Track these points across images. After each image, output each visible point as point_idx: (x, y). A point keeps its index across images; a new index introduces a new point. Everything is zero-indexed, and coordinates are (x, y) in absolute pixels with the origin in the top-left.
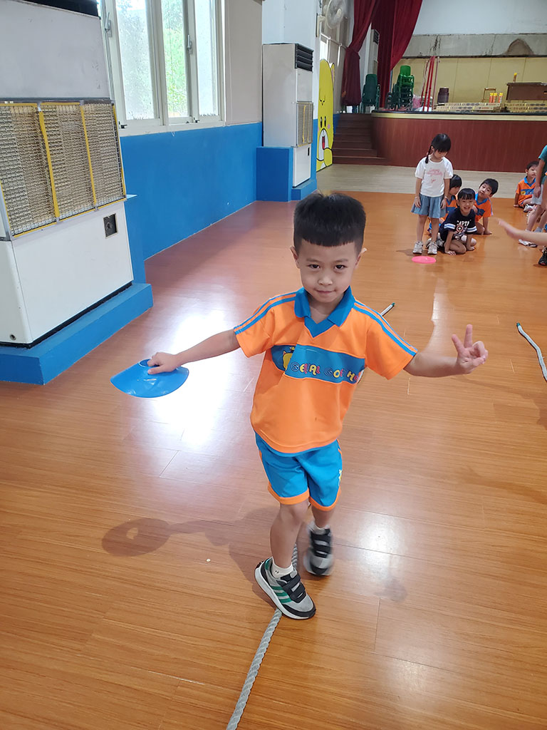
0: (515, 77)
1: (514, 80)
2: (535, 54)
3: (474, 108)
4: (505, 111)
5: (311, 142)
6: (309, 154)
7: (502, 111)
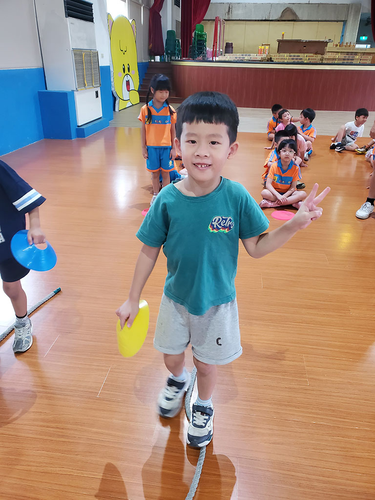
0: (283, 35)
1: (283, 38)
2: (300, 19)
3: (246, 58)
4: (270, 61)
5: (98, 85)
6: (97, 96)
7: (268, 61)
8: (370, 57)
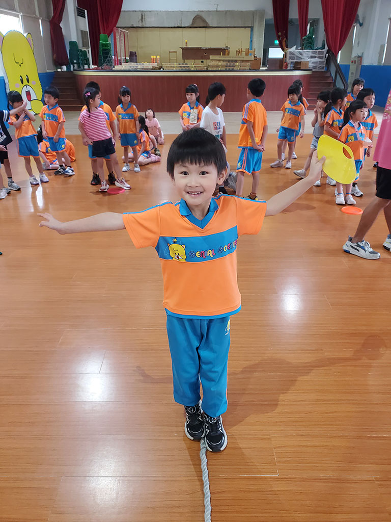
0: (186, 43)
1: (187, 46)
2: (211, 26)
3: (140, 67)
7: (159, 69)
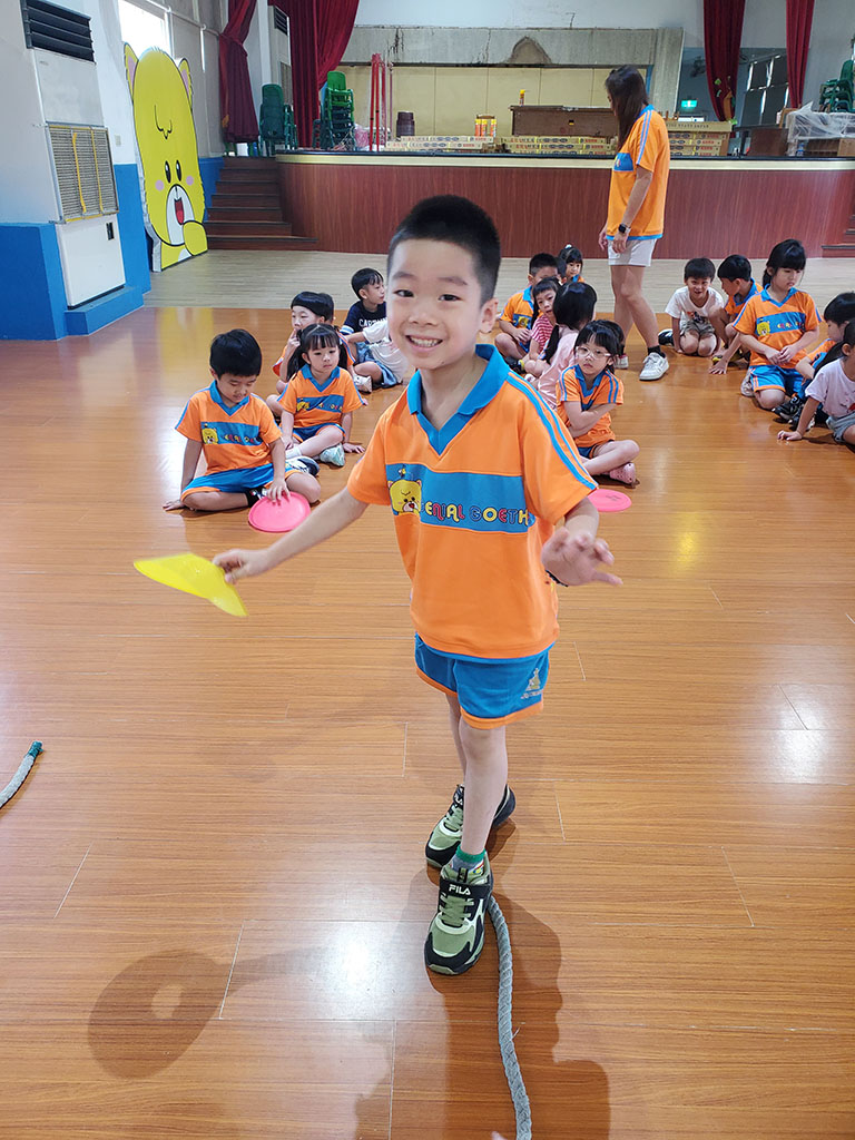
0: (522, 96)
1: (522, 102)
2: (555, 62)
3: (449, 145)
4: (502, 151)
5: (114, 211)
6: (111, 236)
7: (497, 151)
8: (718, 142)
